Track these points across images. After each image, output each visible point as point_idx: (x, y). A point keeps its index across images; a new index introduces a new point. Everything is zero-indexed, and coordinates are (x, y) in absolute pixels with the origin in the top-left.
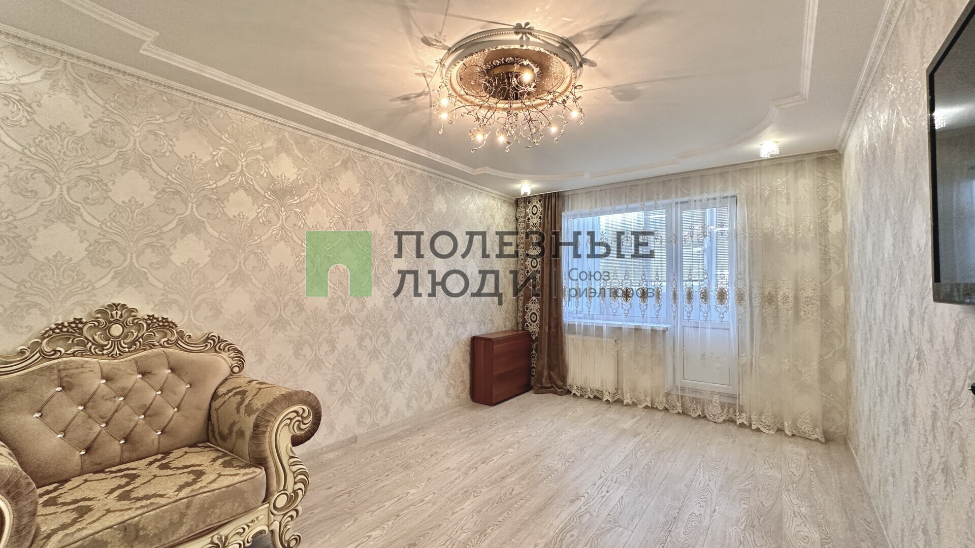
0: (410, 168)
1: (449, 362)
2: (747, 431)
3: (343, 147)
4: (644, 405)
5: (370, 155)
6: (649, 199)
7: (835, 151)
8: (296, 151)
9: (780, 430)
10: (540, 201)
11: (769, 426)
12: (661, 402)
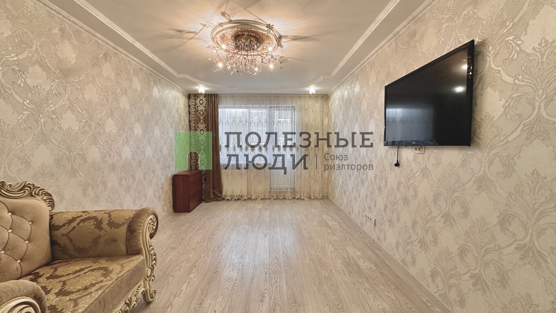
0: (141, 67)
1: (163, 191)
2: (300, 200)
3: (104, 44)
4: (261, 198)
5: (119, 53)
6: (262, 104)
7: (327, 95)
8: (74, 41)
9: (310, 198)
10: (205, 97)
11: (306, 197)
12: (267, 195)
